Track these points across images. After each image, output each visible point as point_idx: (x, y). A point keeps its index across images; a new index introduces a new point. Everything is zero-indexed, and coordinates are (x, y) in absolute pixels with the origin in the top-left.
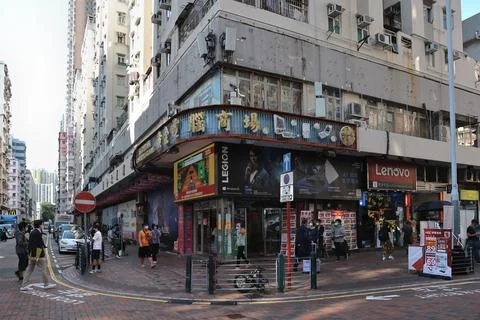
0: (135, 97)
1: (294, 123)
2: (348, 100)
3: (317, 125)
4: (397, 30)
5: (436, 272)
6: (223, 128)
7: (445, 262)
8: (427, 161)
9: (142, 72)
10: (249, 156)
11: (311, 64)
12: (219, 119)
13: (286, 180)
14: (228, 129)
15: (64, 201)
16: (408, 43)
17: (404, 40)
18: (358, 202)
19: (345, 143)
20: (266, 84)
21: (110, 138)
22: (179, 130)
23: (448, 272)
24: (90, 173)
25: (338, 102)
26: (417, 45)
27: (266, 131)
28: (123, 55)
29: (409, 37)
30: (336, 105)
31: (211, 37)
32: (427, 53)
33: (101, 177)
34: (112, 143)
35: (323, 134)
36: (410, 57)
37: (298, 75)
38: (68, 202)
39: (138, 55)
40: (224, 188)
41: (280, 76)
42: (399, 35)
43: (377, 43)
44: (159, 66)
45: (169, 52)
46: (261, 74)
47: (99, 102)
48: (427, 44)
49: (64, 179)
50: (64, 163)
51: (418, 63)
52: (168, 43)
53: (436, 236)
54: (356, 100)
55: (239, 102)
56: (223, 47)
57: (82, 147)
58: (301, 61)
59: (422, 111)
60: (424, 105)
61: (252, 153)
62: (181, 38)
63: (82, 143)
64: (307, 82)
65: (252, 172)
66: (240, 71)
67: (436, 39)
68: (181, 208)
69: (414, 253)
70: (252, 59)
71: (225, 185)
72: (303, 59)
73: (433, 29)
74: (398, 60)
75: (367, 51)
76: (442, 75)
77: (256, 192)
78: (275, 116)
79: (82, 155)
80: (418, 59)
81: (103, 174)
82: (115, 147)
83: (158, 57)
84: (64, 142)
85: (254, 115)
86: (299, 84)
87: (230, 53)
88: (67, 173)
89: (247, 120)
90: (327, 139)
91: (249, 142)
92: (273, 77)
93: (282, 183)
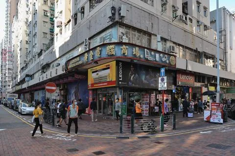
0: (59, 34)
1: (153, 53)
2: (169, 44)
3: (161, 55)
4: (187, 14)
5: (216, 121)
6: (124, 54)
7: (220, 117)
8: (199, 73)
9: (64, 21)
10: (131, 68)
11: (155, 26)
12: (122, 49)
13: (162, 80)
14: (126, 54)
15: (5, 87)
16: (191, 20)
17: (190, 19)
18: (172, 91)
19: (172, 64)
20: (137, 34)
21: (40, 54)
22: (101, 53)
23: (222, 121)
24: (26, 72)
25: (165, 45)
26: (194, 21)
27: (142, 56)
28: (47, 11)
29: (192, 18)
30: (164, 46)
31: (113, 8)
32: (198, 26)
33: (33, 74)
34: (42, 57)
35: (164, 59)
36: (192, 27)
37: (150, 31)
38: (8, 87)
39: (61, 12)
40: (120, 83)
41: (142, 30)
42: (188, 16)
43: (181, 19)
44: (76, 20)
45: (83, 13)
46: (134, 29)
47: (31, 35)
48: (198, 22)
49: (5, 75)
50: (5, 66)
51: (195, 30)
52: (83, 8)
53: (216, 106)
54: (172, 45)
55: (127, 41)
56: (120, 14)
57: (19, 58)
58: (151, 24)
59: (196, 51)
60: (197, 49)
61: (132, 66)
62: (91, 7)
63: (19, 56)
64: (153, 34)
65: (132, 75)
66: (126, 26)
67: (201, 20)
68: (90, 92)
69: (207, 113)
70: (131, 21)
71: (120, 81)
72: (152, 24)
73: (200, 15)
74: (187, 27)
75: (176, 23)
76: (203, 36)
77: (133, 85)
78: (146, 49)
79: (19, 62)
80: (194, 28)
81: (35, 73)
82: (44, 59)
83: (76, 15)
84: (5, 55)
85: (137, 48)
86: (150, 35)
87: (123, 17)
88: (7, 71)
89: (134, 51)
90: (165, 62)
91: (135, 61)
92: (140, 31)
93: (160, 81)
